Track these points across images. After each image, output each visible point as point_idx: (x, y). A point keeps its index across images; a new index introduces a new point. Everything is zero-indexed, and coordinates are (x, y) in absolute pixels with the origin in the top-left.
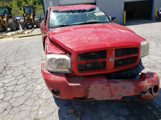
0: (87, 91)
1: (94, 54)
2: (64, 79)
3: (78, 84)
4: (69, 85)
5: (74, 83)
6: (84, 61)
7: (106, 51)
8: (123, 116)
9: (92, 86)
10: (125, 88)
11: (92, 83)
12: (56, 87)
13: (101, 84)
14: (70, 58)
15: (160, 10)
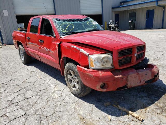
0: (127, 80)
1: (127, 51)
2: (110, 73)
3: (121, 76)
4: (115, 78)
5: (118, 75)
6: (121, 57)
7: (132, 48)
8: (145, 97)
9: (129, 76)
10: (147, 74)
11: (129, 74)
12: (105, 81)
13: (134, 73)
14: (112, 56)
15: (110, 23)
